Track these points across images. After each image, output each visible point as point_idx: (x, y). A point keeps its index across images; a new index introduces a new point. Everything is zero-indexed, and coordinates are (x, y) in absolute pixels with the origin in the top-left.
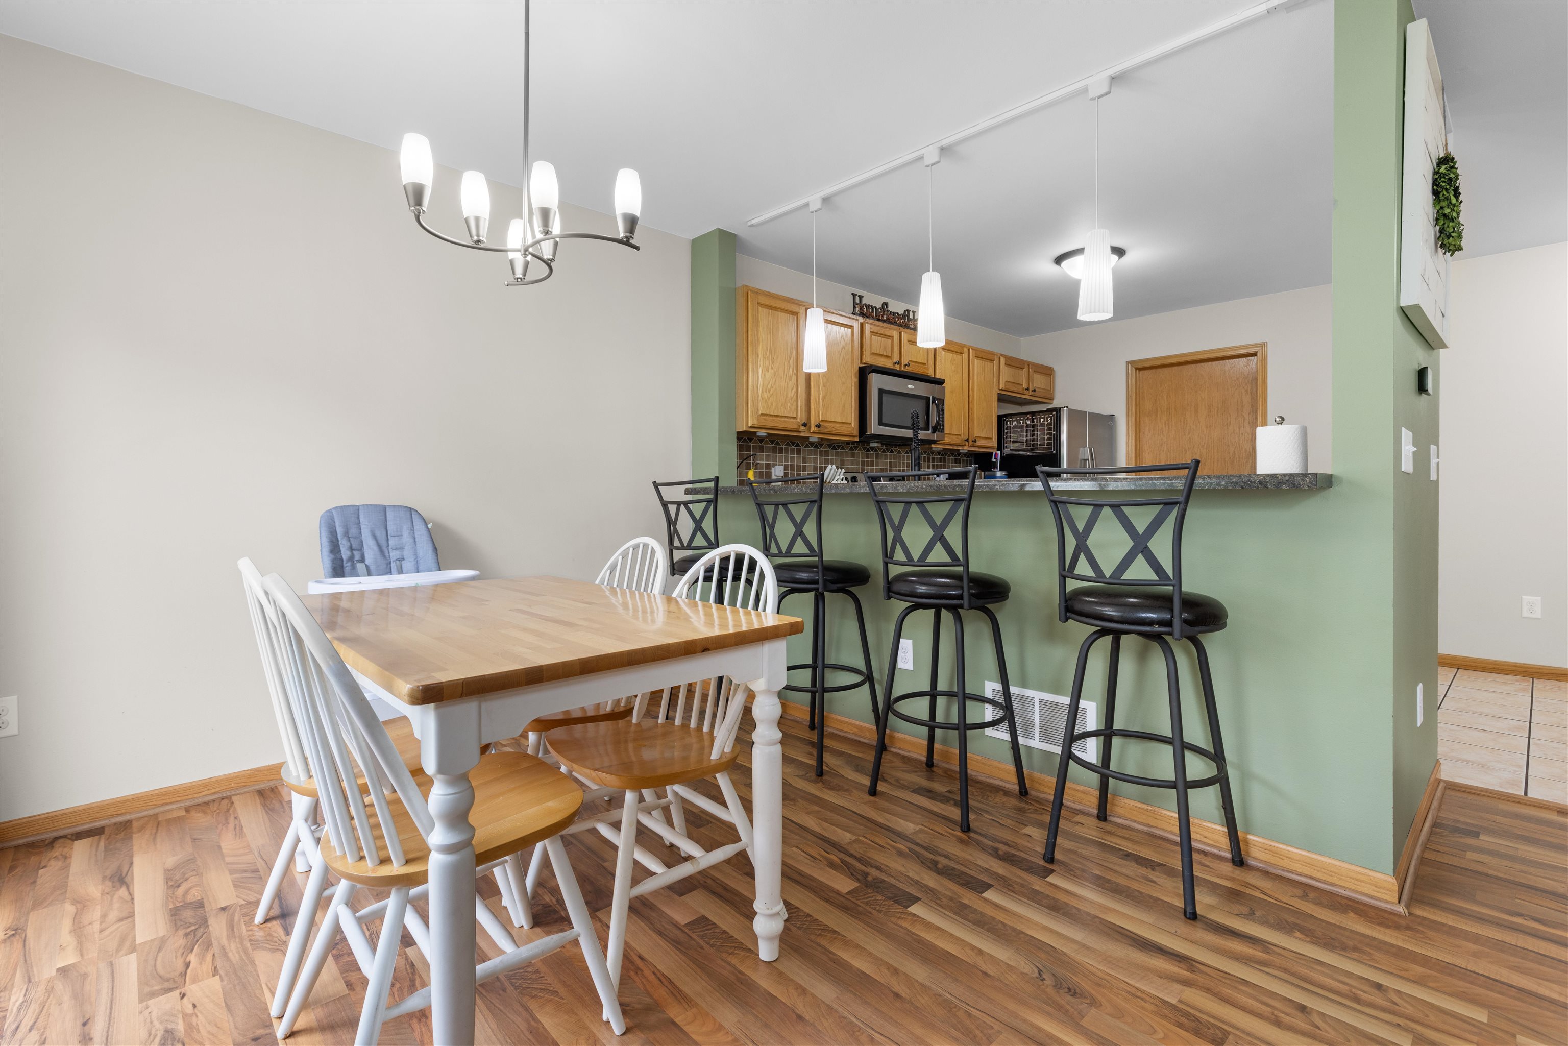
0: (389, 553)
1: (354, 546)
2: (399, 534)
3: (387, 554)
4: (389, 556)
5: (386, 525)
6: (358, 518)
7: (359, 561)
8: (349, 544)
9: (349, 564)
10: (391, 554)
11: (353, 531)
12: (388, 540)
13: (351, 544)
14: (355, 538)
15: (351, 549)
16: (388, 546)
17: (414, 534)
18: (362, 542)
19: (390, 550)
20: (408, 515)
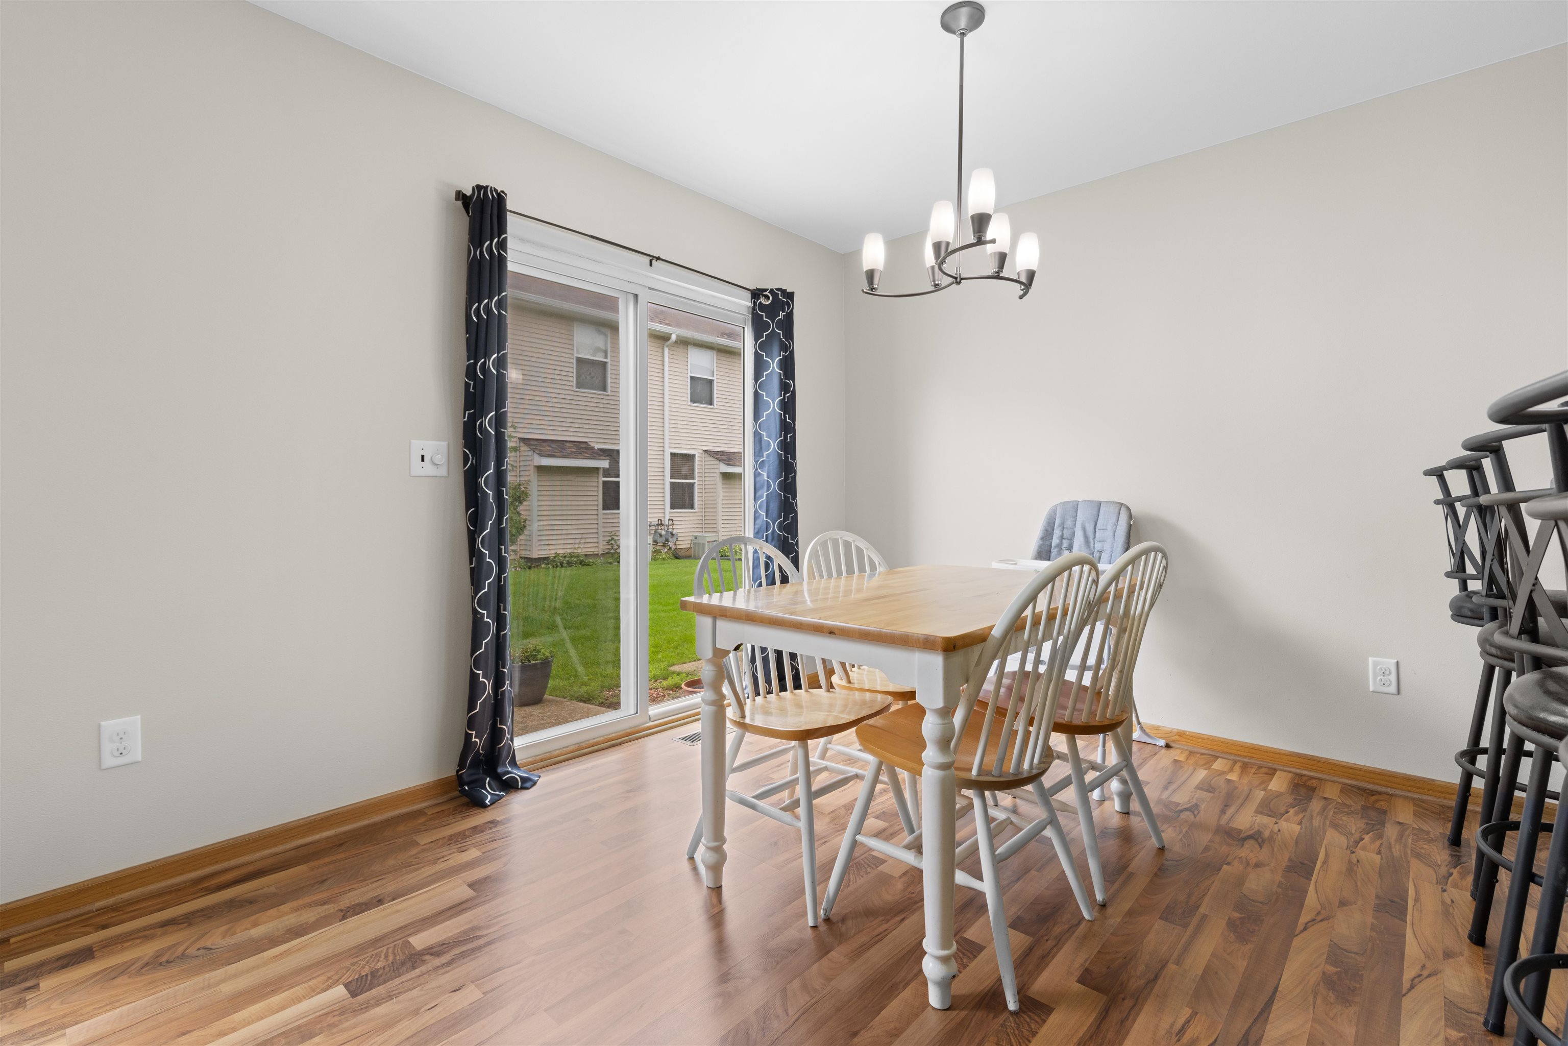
0: (1094, 544)
1: (1065, 536)
2: (1104, 528)
3: (1092, 545)
4: (1094, 547)
5: (1098, 519)
6: (1076, 512)
7: (1067, 549)
8: (1061, 534)
9: (1056, 550)
10: (1096, 546)
11: (1069, 523)
12: (1095, 532)
13: (1063, 534)
14: (1069, 529)
15: (1062, 538)
16: (1095, 538)
17: (1116, 528)
18: (1074, 533)
19: (1096, 542)
20: (1117, 510)
